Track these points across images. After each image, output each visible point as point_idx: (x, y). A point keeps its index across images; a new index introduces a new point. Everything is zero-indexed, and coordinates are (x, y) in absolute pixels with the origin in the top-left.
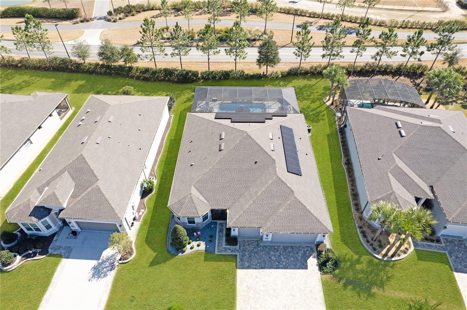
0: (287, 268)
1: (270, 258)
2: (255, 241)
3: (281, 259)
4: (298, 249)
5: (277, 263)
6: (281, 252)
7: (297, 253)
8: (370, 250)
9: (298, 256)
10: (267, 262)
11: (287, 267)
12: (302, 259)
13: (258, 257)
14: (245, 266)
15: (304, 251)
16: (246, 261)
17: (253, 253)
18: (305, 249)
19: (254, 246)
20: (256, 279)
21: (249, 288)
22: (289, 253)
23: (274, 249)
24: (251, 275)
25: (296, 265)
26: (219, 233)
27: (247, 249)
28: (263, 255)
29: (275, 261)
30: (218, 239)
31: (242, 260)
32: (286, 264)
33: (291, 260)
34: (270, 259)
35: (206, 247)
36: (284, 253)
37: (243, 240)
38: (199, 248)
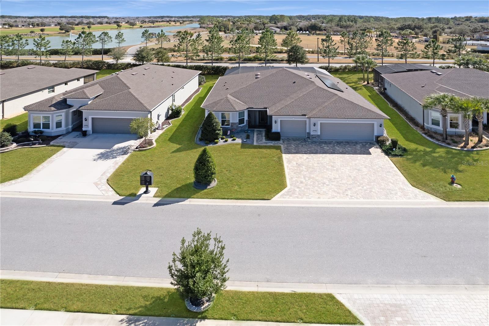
0: (345, 153)
2: (302, 139)
3: (336, 148)
4: (354, 144)
5: (332, 151)
6: (334, 144)
8: (443, 145)
9: (357, 147)
10: (319, 150)
12: (361, 149)
13: (307, 147)
14: (292, 152)
15: (362, 144)
16: (293, 149)
17: (300, 145)
18: (364, 144)
19: (300, 142)
20: (307, 159)
21: (299, 165)
22: (344, 145)
24: (300, 157)
25: (356, 152)
26: (257, 135)
27: (293, 143)
28: (312, 146)
29: (329, 150)
30: (257, 138)
31: (287, 149)
32: (343, 152)
33: (348, 149)
34: (322, 149)
35: (243, 141)
36: (338, 145)
37: (286, 138)
38: (234, 142)
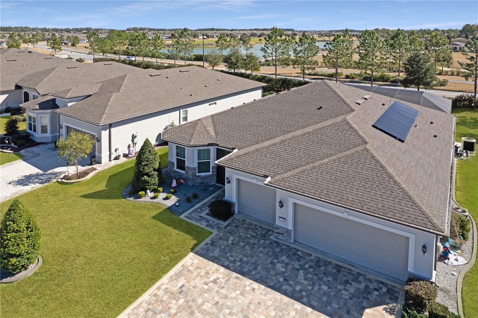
1: (272, 263)
2: (264, 229)
3: (297, 276)
4: (350, 277)
5: (281, 280)
6: (305, 264)
7: (347, 282)
9: (345, 290)
10: (259, 268)
11: (302, 297)
12: (351, 299)
13: (249, 252)
14: (211, 255)
15: (367, 287)
16: (221, 248)
17: (244, 242)
18: (372, 286)
19: (254, 234)
20: (211, 284)
21: (180, 292)
22: (325, 274)
23: (294, 254)
24: (207, 273)
25: (329, 303)
27: (239, 233)
28: (261, 252)
29: (279, 274)
30: (203, 204)
31: (213, 243)
32: (301, 291)
33: (319, 289)
34: (270, 266)
35: (175, 204)
36: (312, 270)
37: (242, 218)
38: (164, 202)
